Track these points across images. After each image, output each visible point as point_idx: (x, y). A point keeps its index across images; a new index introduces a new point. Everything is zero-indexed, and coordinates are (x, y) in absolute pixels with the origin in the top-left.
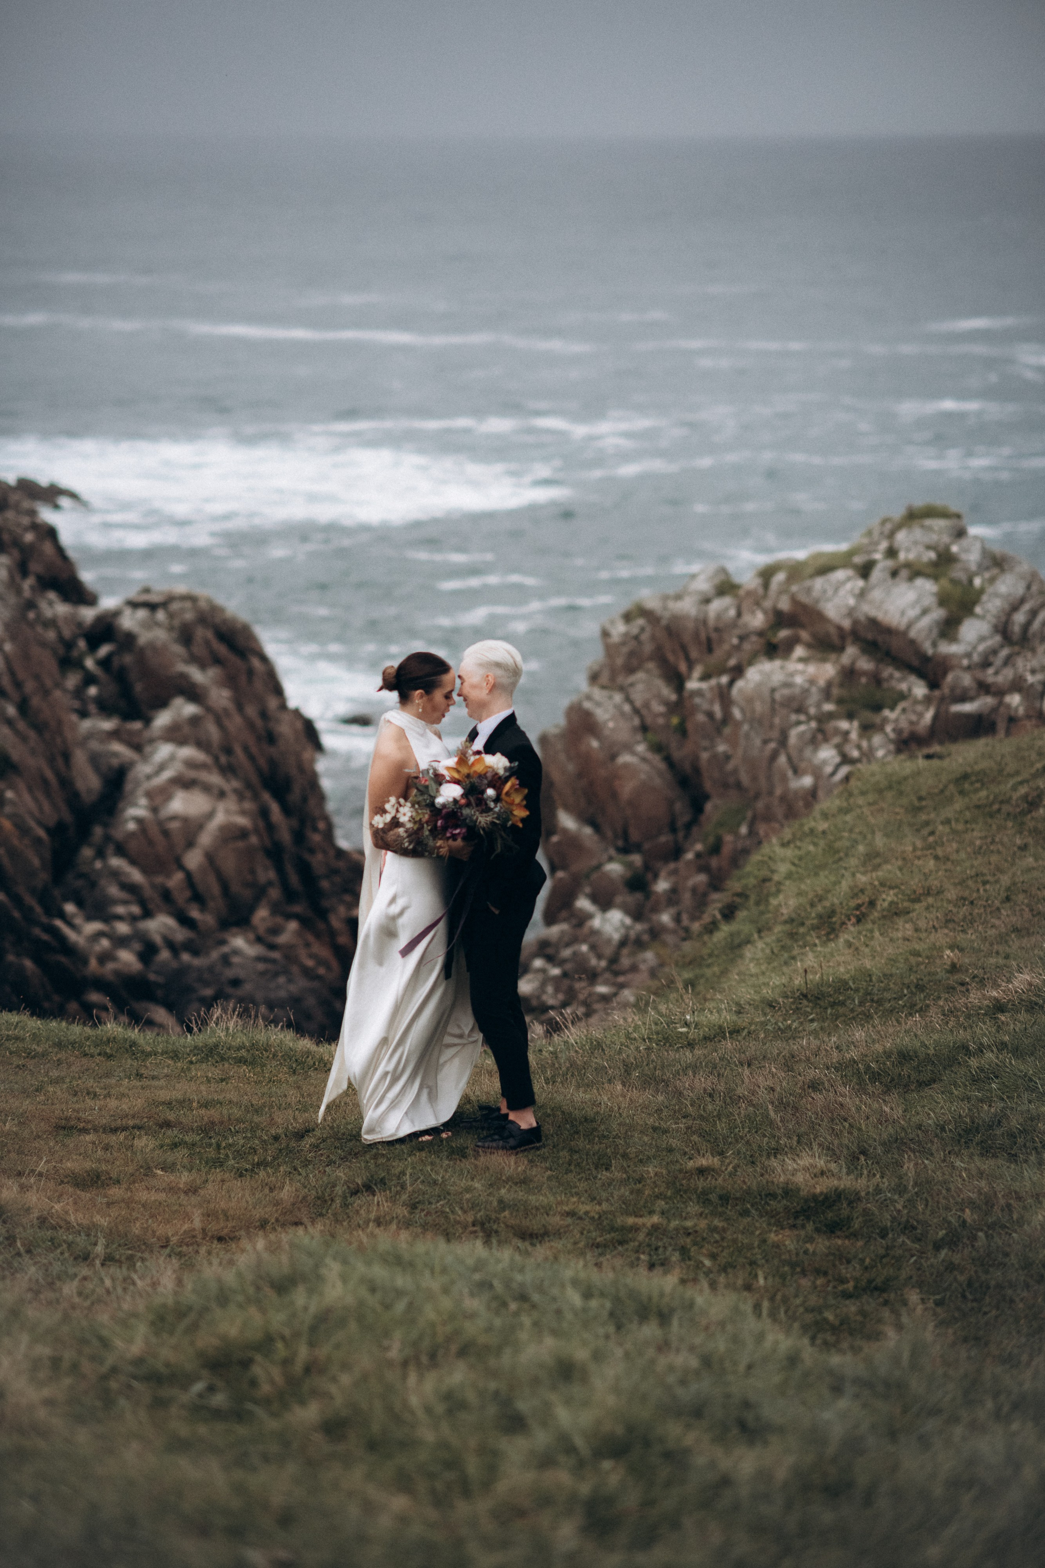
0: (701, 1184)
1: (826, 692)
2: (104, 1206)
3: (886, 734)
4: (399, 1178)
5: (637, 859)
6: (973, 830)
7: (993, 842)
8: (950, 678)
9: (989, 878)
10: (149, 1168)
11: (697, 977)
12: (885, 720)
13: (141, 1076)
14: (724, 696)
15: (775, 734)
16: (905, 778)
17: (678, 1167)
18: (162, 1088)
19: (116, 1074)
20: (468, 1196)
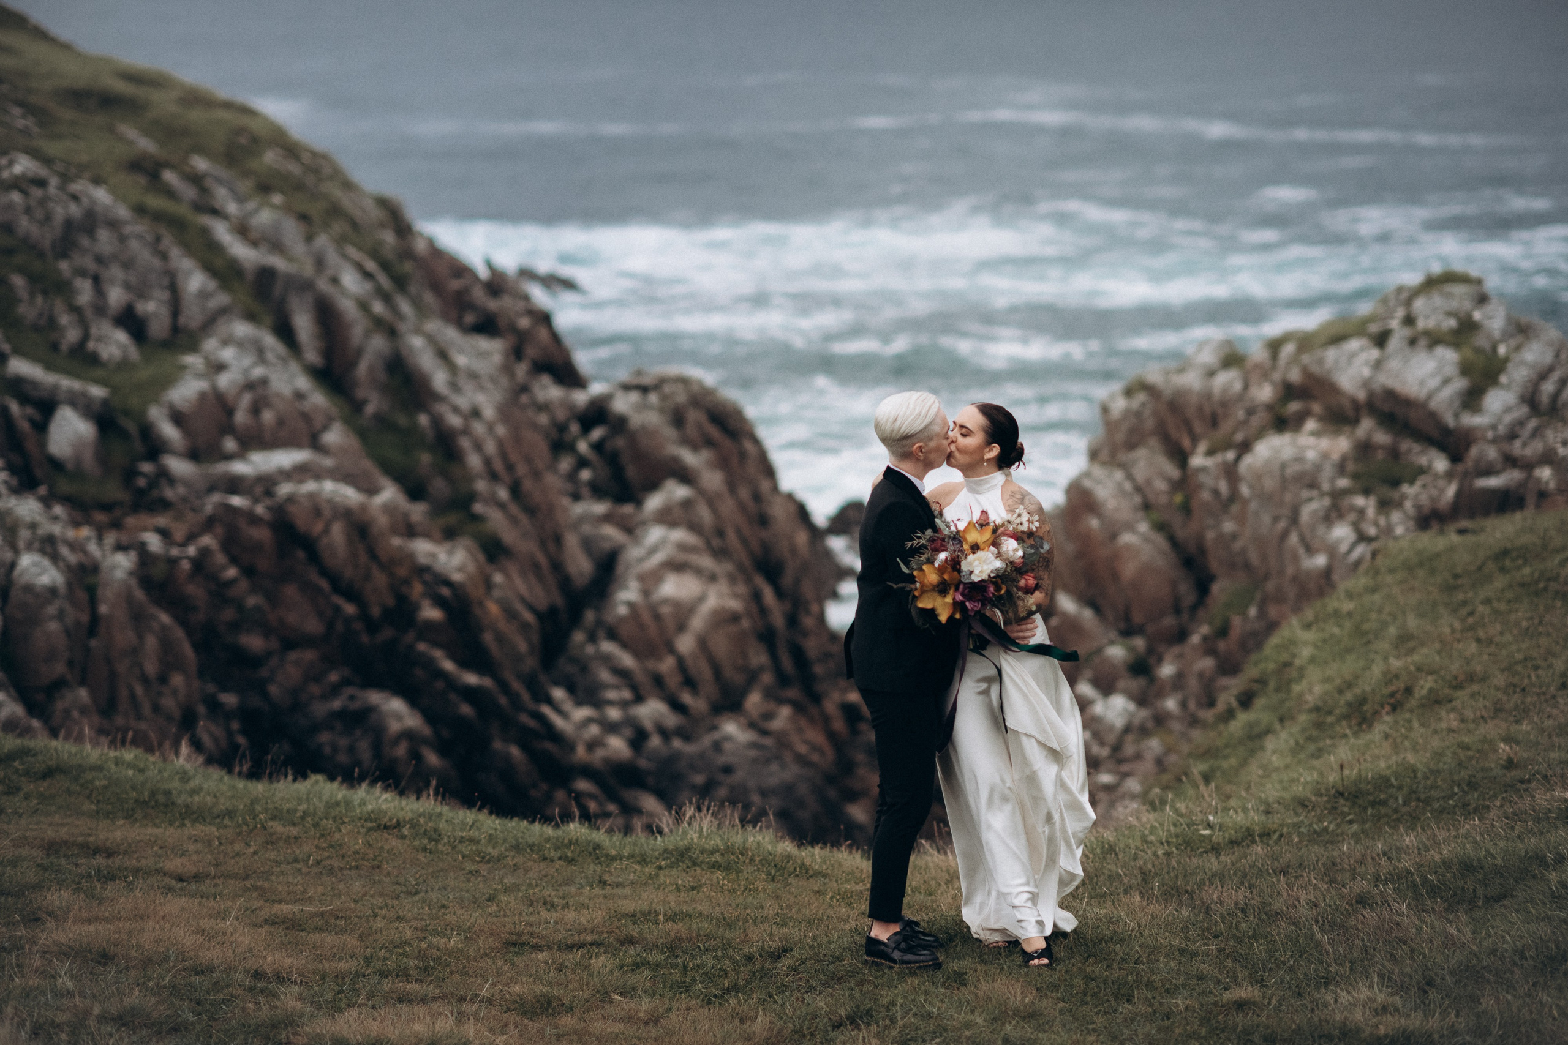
0: (1241, 1020)
1: (1341, 468)
2: (553, 1039)
3: (1405, 512)
4: (888, 1009)
5: (1139, 643)
6: (1517, 611)
7: (1541, 623)
8: (1474, 451)
9: (1539, 662)
10: (606, 992)
11: (1213, 770)
12: (1404, 497)
13: (605, 883)
14: (1231, 472)
15: (1286, 511)
16: (1438, 555)
17: (1212, 999)
18: (626, 897)
19: (577, 881)
20: (967, 1033)
